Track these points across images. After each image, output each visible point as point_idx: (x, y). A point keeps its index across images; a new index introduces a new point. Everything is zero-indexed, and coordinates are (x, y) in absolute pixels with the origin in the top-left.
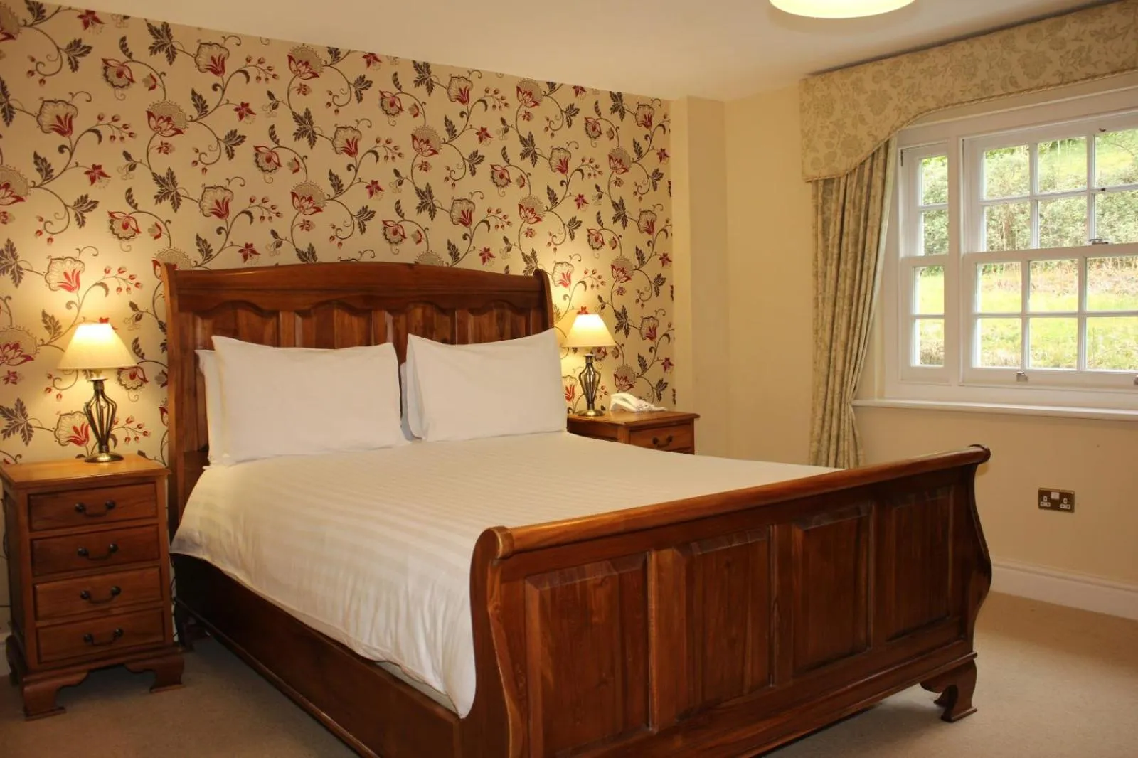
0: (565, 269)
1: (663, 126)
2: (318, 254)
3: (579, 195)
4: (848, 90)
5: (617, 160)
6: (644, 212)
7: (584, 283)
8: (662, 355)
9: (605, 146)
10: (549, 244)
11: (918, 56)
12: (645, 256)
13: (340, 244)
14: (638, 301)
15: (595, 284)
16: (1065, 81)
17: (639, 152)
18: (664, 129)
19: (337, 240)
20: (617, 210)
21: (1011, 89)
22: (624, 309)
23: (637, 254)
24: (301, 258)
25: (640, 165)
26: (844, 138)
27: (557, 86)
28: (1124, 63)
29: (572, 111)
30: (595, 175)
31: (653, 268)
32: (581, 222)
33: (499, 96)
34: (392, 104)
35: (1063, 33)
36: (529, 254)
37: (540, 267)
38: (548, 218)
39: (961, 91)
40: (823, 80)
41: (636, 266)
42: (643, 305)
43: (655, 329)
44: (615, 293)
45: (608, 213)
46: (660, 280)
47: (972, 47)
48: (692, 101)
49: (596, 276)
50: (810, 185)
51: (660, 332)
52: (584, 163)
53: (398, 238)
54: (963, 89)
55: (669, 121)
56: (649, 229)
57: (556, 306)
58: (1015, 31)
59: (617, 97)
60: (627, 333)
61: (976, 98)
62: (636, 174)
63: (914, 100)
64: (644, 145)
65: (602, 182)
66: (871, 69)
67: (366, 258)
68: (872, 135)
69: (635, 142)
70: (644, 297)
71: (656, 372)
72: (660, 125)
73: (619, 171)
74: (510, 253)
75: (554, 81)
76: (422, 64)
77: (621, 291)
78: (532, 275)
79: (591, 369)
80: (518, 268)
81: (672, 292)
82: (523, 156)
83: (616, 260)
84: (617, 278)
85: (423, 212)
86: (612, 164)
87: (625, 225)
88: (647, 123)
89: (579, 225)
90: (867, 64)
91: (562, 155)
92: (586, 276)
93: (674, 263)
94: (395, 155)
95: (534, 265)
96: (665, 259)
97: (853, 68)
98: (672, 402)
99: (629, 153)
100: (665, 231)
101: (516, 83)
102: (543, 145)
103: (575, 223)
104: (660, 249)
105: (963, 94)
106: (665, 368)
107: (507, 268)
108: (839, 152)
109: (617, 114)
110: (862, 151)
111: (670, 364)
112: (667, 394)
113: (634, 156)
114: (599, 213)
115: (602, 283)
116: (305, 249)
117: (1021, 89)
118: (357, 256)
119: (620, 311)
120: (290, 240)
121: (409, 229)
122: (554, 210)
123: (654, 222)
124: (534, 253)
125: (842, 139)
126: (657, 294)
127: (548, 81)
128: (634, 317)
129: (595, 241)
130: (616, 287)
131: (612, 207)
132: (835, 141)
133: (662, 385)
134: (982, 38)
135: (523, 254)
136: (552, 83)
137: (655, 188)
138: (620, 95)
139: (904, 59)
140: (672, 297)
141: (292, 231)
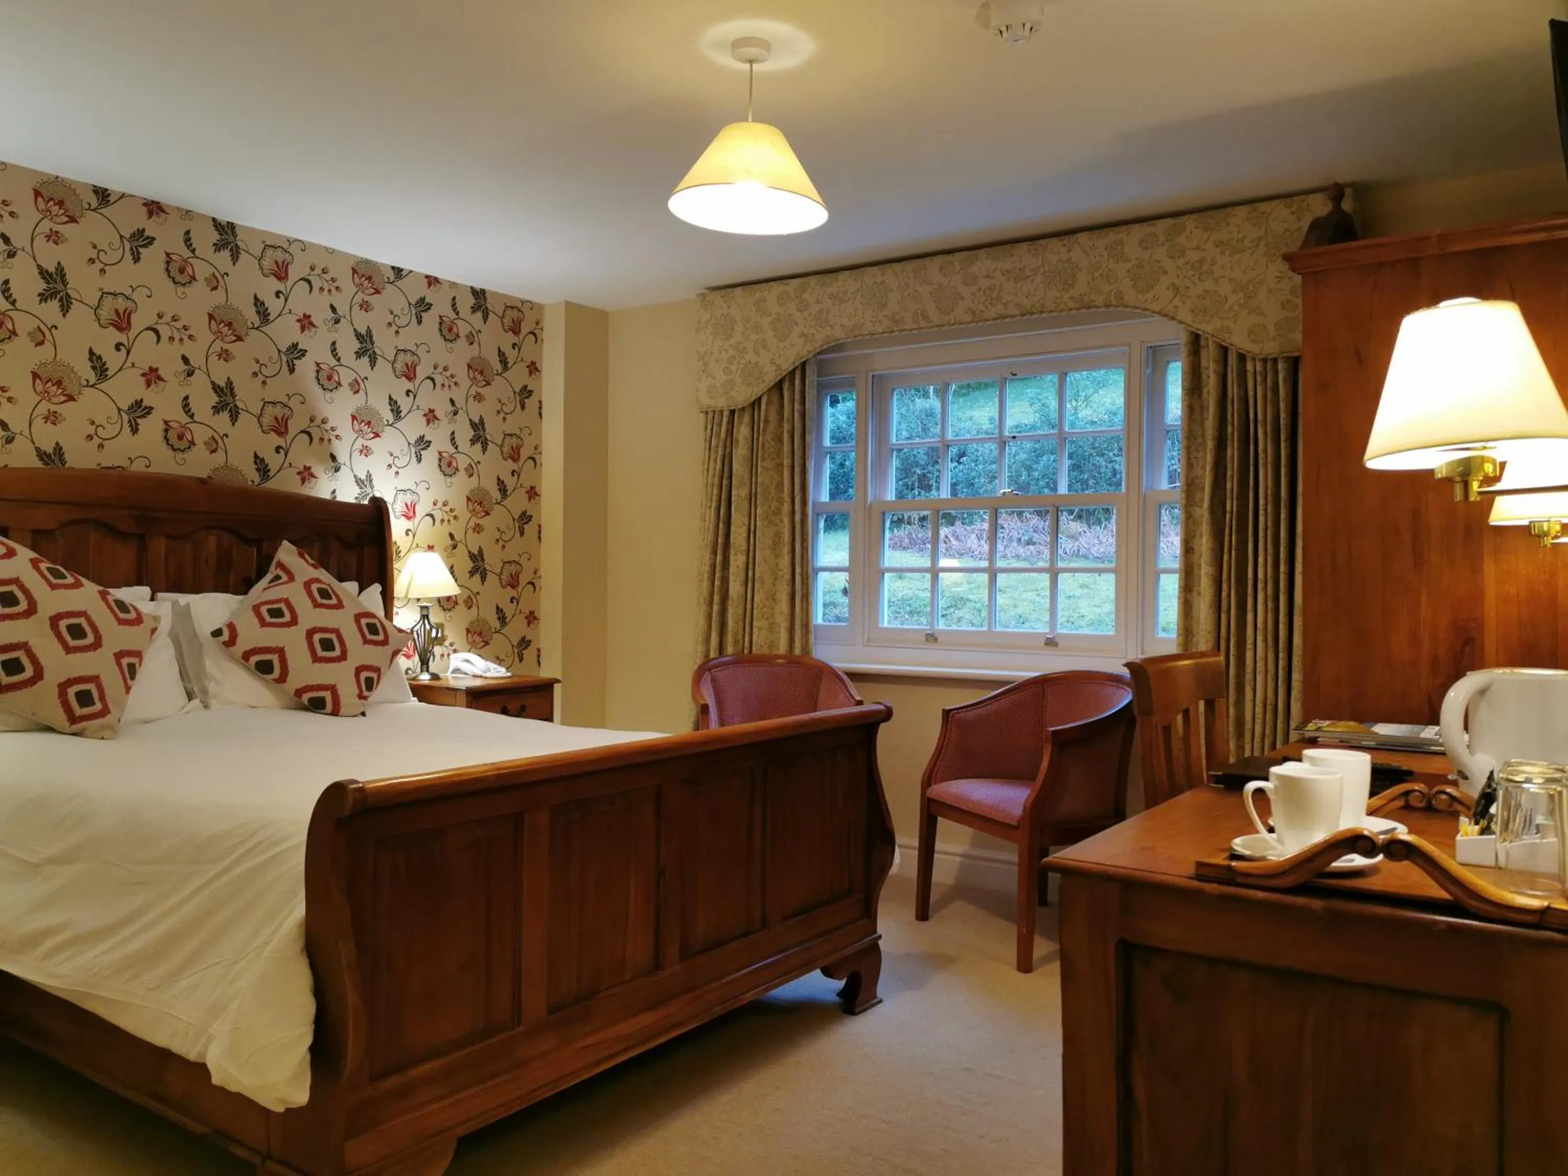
0: (408, 498)
1: (535, 335)
2: (67, 456)
3: (430, 409)
4: (751, 311)
5: (477, 369)
6: (508, 435)
7: (432, 516)
8: (525, 608)
9: (462, 352)
10: (390, 466)
11: (827, 278)
12: (508, 488)
13: (101, 446)
14: (497, 541)
15: (446, 519)
16: (976, 320)
17: (504, 362)
18: (536, 339)
19: (97, 441)
20: (475, 431)
21: (923, 324)
22: (480, 551)
23: (498, 484)
24: (41, 459)
25: (505, 378)
26: (744, 364)
27: (404, 273)
28: (1032, 306)
29: (423, 306)
30: (449, 386)
31: (518, 502)
32: (430, 442)
33: (327, 277)
34: (182, 271)
35: (974, 269)
36: (363, 477)
37: (377, 495)
38: (389, 433)
39: (872, 321)
40: (722, 297)
41: (496, 500)
42: (503, 547)
43: (518, 574)
44: (470, 531)
45: (465, 434)
46: (525, 518)
47: (883, 274)
48: (572, 308)
49: (447, 509)
50: (702, 415)
51: (523, 579)
52: (436, 371)
53: (183, 444)
54: (874, 320)
55: (542, 329)
56: (514, 455)
57: (395, 543)
58: (927, 261)
59: (479, 295)
60: (483, 579)
61: (887, 330)
62: (501, 389)
63: (823, 328)
64: (511, 355)
65: (459, 395)
66: (777, 289)
67: (138, 467)
68: (775, 363)
69: (499, 350)
70: (505, 538)
71: (517, 628)
72: (531, 333)
73: (479, 384)
74: (338, 473)
75: (401, 266)
76: (225, 224)
77: (478, 529)
78: (366, 502)
79: (426, 622)
80: (348, 493)
81: (540, 532)
82: (359, 355)
83: (472, 491)
84: (473, 512)
85: (221, 413)
86: (471, 376)
87: (484, 449)
88: (515, 329)
89: (428, 446)
90: (772, 283)
91: (409, 358)
92: (435, 508)
93: (543, 498)
94: (183, 336)
95: (369, 490)
96: (533, 493)
97: (757, 286)
98: (536, 664)
99: (492, 362)
100: (533, 459)
101: (352, 263)
102: (384, 343)
103: (423, 443)
104: (527, 481)
105: (874, 325)
106: (529, 623)
107: (334, 492)
108: (738, 381)
109: (479, 314)
110: (763, 382)
111: (535, 618)
112: (529, 654)
113: (498, 367)
114: (453, 433)
115: (455, 517)
116: (49, 448)
117: (933, 324)
118: (125, 464)
119: (476, 552)
120: (28, 435)
121: (201, 435)
122: (397, 425)
123: (520, 447)
124: (369, 477)
125: (741, 366)
126: (522, 534)
127: (393, 265)
128: (492, 561)
129: (447, 466)
130: (472, 524)
131: (470, 427)
132: (734, 367)
133: (525, 643)
134: (895, 265)
135: (355, 476)
136: (399, 268)
137: (523, 408)
138: (483, 292)
139: (812, 280)
140: (539, 538)
141: (30, 425)
